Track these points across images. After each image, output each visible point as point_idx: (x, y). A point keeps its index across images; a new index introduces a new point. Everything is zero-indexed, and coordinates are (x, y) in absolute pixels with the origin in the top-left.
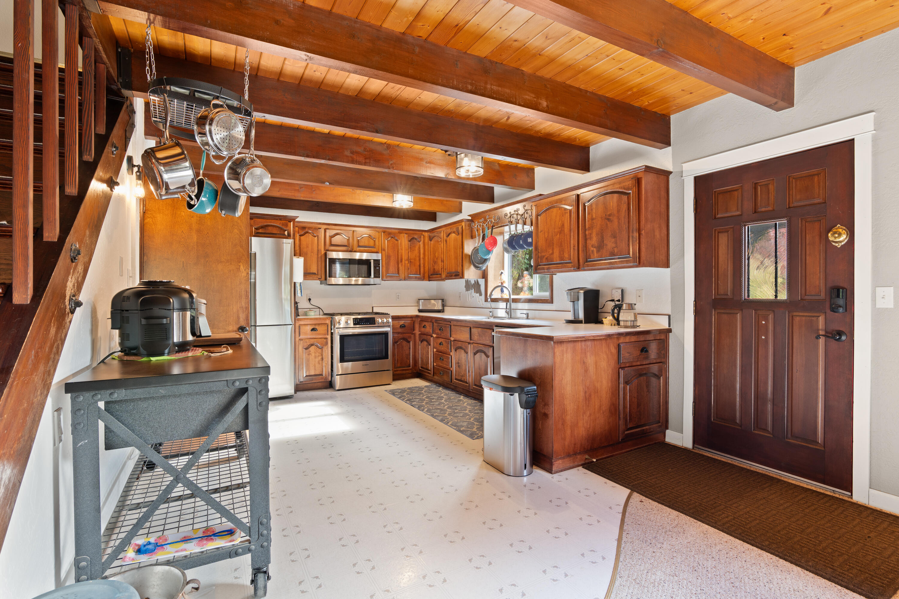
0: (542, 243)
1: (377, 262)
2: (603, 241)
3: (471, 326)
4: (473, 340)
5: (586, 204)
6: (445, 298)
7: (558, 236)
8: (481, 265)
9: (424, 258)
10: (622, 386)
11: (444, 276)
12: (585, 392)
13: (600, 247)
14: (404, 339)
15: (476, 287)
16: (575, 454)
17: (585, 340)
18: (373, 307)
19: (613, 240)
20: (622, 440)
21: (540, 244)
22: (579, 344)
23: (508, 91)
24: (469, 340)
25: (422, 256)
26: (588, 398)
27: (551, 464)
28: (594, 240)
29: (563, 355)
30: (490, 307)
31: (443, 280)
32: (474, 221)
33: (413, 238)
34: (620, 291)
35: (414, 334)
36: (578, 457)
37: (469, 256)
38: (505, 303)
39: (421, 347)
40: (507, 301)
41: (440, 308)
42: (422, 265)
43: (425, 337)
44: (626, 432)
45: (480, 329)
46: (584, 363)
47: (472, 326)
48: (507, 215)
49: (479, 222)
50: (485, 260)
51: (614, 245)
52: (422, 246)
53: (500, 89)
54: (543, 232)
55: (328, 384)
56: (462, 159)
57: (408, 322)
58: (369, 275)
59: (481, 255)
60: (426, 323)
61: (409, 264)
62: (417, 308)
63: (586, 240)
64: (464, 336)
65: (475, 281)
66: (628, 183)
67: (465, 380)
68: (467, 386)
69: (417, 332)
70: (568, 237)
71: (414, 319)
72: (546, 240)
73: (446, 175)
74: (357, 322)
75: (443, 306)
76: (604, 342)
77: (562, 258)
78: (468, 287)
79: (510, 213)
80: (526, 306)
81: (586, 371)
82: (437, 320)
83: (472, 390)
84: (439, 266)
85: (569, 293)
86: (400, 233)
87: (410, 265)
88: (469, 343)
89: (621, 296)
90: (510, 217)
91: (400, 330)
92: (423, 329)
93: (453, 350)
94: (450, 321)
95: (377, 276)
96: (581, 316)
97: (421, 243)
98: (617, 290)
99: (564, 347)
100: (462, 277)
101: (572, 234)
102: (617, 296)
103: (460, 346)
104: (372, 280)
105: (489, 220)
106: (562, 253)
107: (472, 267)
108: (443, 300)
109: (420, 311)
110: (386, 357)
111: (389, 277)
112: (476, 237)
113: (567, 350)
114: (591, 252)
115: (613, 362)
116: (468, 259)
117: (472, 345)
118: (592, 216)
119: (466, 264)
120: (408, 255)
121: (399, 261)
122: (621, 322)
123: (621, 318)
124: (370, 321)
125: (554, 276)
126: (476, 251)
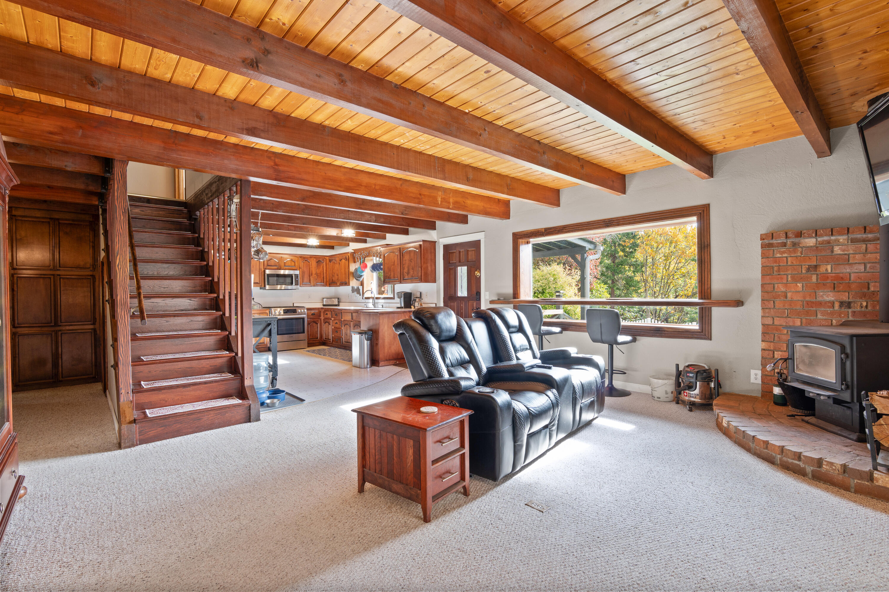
0: (386, 269)
1: (297, 276)
3: (352, 312)
5: (403, 252)
6: (340, 297)
7: (393, 266)
8: (359, 278)
9: (326, 273)
11: (338, 284)
13: (408, 273)
14: (314, 322)
15: (357, 291)
16: (390, 360)
18: (295, 303)
22: (391, 315)
25: (325, 271)
27: (379, 363)
28: (406, 270)
30: (365, 302)
31: (339, 286)
32: (356, 253)
33: (319, 261)
34: (420, 293)
35: (321, 319)
36: (390, 362)
38: (373, 300)
39: (324, 326)
40: (373, 298)
41: (337, 303)
42: (325, 277)
43: (327, 320)
45: (357, 313)
50: (361, 276)
51: (413, 273)
52: (325, 265)
54: (387, 263)
55: (267, 349)
57: (316, 311)
58: (292, 284)
59: (359, 273)
60: (328, 312)
61: (317, 277)
62: (322, 304)
63: (403, 269)
64: (348, 317)
65: (357, 287)
69: (322, 318)
70: (397, 267)
71: (320, 310)
74: (286, 312)
75: (339, 302)
77: (395, 277)
78: (353, 290)
80: (383, 301)
82: (334, 309)
84: (335, 279)
85: (399, 294)
86: (311, 257)
88: (351, 321)
89: (421, 295)
91: (312, 317)
92: (326, 316)
93: (343, 326)
94: (341, 310)
95: (297, 284)
96: (403, 305)
97: (324, 263)
98: (418, 293)
100: (349, 285)
102: (419, 295)
103: (346, 323)
104: (294, 287)
105: (363, 254)
106: (394, 275)
107: (354, 279)
108: (338, 299)
109: (324, 305)
110: (304, 332)
111: (303, 284)
112: (356, 263)
114: (405, 275)
116: (352, 274)
117: (353, 322)
118: (405, 259)
119: (351, 278)
120: (316, 271)
121: (310, 275)
123: (416, 305)
124: (294, 311)
126: (356, 270)
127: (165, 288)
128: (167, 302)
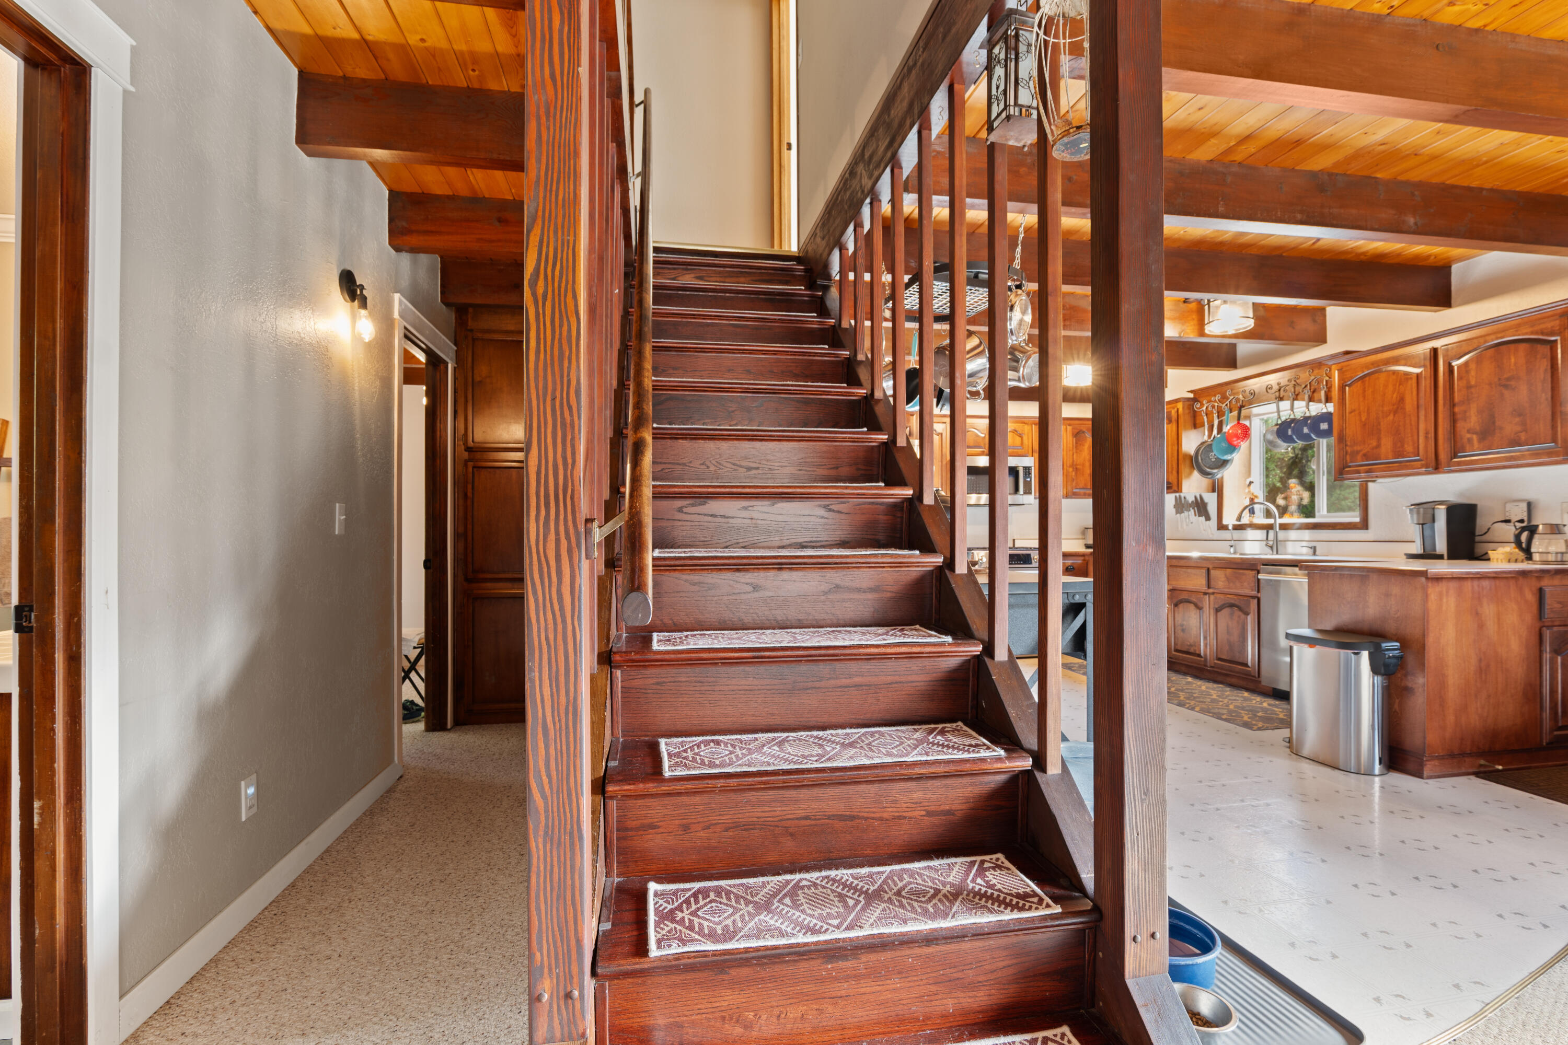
0: (1353, 429)
1: (1027, 470)
2: (1494, 423)
4: (1213, 588)
5: (1454, 364)
7: (1391, 417)
8: (1215, 471)
10: (1547, 656)
12: (1480, 660)
13: (1487, 431)
15: (1200, 507)
16: (1461, 755)
17: (1479, 578)
18: (1014, 540)
19: (1517, 419)
20: (1547, 744)
21: (1349, 432)
22: (1468, 585)
23: (1354, 211)
24: (1205, 589)
26: (1483, 670)
27: (1420, 766)
28: (1473, 422)
29: (1441, 599)
30: (1230, 538)
32: (1201, 399)
34: (1524, 506)
36: (1467, 760)
37: (1191, 457)
38: (1265, 531)
40: (1266, 527)
44: (1556, 733)
45: (1229, 570)
46: (1477, 614)
47: (1211, 567)
48: (1271, 388)
49: (1211, 401)
50: (1224, 463)
51: (1518, 428)
53: (1342, 211)
54: (1357, 412)
56: (1217, 307)
57: (1077, 562)
58: (1016, 490)
59: (1216, 454)
61: (1074, 474)
63: (1453, 420)
64: (1194, 582)
65: (1196, 497)
66: (1552, 324)
67: (1197, 652)
68: (1201, 661)
70: (1414, 419)
71: (1087, 558)
72: (1364, 425)
73: (1180, 334)
76: (1512, 583)
77: (1399, 453)
78: (1181, 506)
79: (1278, 384)
80: (1306, 534)
81: (1481, 626)
83: (1211, 667)
85: (1415, 510)
87: (1076, 473)
88: (1205, 594)
89: (1526, 514)
90: (1279, 390)
95: (1029, 491)
96: (1441, 546)
98: (1516, 504)
99: (1443, 586)
100: (1178, 490)
101: (1422, 413)
102: (1519, 512)
103: (1185, 599)
104: (1022, 498)
105: (1232, 397)
106: (1399, 445)
107: (1196, 474)
112: (1203, 426)
113: (1447, 592)
114: (1465, 440)
115: (1530, 617)
116: (1188, 462)
117: (1212, 597)
118: (1468, 382)
119: (1184, 469)
120: (1073, 458)
122: (1534, 555)
123: (1533, 550)
124: (1024, 560)
125: (1370, 485)
126: (1206, 448)
127: (749, 469)
128: (755, 515)
